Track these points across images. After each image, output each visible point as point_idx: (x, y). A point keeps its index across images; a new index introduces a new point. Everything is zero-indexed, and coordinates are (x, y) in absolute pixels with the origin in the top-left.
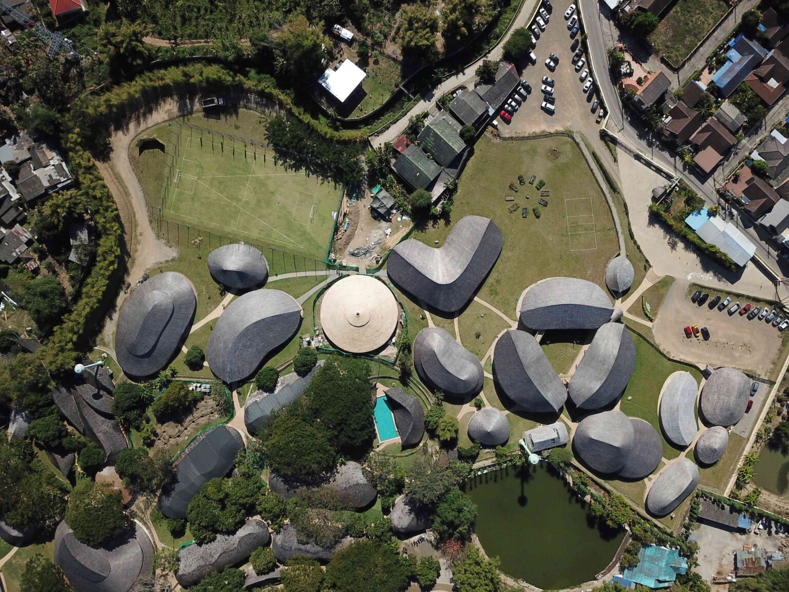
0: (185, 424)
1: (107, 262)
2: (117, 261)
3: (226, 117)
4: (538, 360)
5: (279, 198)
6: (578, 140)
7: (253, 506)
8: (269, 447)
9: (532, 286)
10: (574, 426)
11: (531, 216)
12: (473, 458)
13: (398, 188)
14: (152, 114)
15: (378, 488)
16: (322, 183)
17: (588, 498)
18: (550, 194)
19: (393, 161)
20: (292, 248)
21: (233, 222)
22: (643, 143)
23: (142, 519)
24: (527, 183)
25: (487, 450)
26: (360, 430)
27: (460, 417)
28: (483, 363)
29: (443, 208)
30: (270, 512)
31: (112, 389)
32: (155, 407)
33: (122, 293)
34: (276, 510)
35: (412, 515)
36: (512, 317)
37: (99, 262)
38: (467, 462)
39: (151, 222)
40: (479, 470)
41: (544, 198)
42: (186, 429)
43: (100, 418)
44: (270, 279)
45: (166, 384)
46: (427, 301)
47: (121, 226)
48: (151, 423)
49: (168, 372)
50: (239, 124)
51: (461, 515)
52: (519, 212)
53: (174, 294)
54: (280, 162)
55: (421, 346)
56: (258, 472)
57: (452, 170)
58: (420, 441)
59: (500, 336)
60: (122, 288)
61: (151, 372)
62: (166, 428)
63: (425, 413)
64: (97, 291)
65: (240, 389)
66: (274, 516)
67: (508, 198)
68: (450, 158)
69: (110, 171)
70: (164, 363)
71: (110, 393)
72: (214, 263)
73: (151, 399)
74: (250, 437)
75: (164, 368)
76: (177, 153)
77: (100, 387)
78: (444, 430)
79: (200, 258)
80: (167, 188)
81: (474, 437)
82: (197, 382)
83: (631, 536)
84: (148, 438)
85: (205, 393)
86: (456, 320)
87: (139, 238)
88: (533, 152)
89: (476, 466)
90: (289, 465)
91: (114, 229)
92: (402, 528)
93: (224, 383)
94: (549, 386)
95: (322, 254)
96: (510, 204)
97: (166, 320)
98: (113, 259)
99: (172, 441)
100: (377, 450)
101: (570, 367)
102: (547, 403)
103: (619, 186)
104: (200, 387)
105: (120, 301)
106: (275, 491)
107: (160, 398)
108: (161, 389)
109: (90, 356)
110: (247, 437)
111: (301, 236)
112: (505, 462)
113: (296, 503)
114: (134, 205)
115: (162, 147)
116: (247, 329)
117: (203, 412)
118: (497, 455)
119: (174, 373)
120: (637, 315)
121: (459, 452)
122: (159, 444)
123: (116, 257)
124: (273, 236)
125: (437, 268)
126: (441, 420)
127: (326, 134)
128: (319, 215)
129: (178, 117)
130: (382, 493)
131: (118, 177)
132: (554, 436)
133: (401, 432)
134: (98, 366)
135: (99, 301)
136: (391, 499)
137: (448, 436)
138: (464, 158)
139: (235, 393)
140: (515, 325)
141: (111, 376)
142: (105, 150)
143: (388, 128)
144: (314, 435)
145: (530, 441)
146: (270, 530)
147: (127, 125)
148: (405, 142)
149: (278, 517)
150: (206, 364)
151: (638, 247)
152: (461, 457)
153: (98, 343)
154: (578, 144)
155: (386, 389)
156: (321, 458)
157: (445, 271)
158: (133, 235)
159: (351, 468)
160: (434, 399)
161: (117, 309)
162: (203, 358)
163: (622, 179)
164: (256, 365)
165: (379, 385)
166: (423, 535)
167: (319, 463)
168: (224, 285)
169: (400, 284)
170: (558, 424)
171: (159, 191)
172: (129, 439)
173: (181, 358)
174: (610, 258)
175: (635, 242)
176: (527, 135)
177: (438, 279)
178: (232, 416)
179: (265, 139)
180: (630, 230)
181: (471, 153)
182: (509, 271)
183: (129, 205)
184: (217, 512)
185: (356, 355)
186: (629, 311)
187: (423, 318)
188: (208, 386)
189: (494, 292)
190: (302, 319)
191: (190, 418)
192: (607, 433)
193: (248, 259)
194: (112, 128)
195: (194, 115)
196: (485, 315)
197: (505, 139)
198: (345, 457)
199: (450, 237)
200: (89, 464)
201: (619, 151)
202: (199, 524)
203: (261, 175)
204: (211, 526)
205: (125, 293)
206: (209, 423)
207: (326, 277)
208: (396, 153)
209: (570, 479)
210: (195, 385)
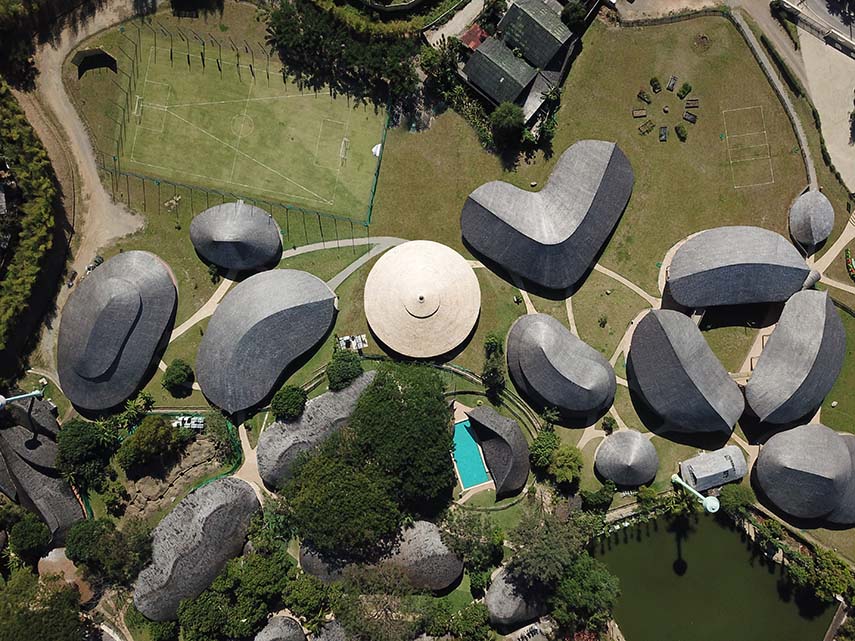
0: (169, 479)
1: (35, 239)
2: (51, 237)
3: (205, 13)
4: (700, 352)
5: (293, 131)
6: (739, 19)
7: (277, 597)
8: (297, 507)
9: (681, 243)
10: (754, 451)
11: (674, 138)
12: (605, 506)
13: (471, 106)
14: (94, 16)
15: (465, 560)
16: (356, 106)
17: (779, 556)
18: (700, 104)
19: (461, 65)
20: (314, 205)
21: (225, 171)
22: (838, 19)
23: (113, 624)
24: (664, 88)
25: (624, 494)
26: (436, 474)
27: (581, 444)
28: (612, 362)
29: (542, 131)
30: (303, 605)
31: (55, 431)
32: (121, 455)
33: (64, 288)
34: (313, 602)
35: (519, 599)
36: (652, 292)
37: (23, 239)
38: (597, 513)
39: (102, 177)
40: (615, 523)
41: (690, 111)
42: (171, 485)
43: (39, 476)
44: (286, 254)
45: (137, 419)
46: (524, 274)
47: (56, 183)
48: (118, 479)
49: (140, 402)
50: (227, 24)
51: (597, 595)
52: (655, 132)
53: (141, 283)
54: (292, 78)
55: (520, 342)
56: (283, 545)
57: (552, 74)
58: (524, 486)
59: (636, 321)
60: (63, 280)
61: (113, 403)
62: (142, 486)
63: (530, 443)
64: (23, 283)
65: (249, 422)
66: (310, 611)
67: (637, 113)
68: (549, 53)
69: (37, 104)
70: (133, 388)
71: (52, 437)
72: (200, 232)
73: (116, 444)
74: (269, 493)
75: (134, 397)
76: (135, 72)
77: (37, 429)
78: (562, 466)
79: (179, 228)
80: (124, 125)
81: (605, 474)
82: (185, 415)
83: (845, 610)
84: (115, 502)
85: (197, 430)
86: (568, 301)
87: (86, 202)
88: (671, 42)
89: (610, 517)
90: (329, 533)
91: (44, 186)
92: (505, 618)
93: (225, 413)
94: (719, 392)
95: (360, 213)
96: (641, 123)
97: (131, 323)
98: (45, 234)
99: (151, 505)
100: (460, 502)
101: (741, 363)
102: (717, 417)
103: (804, 85)
104: (189, 421)
105: (61, 300)
106: (310, 572)
107: (129, 442)
108: (130, 427)
109: (21, 384)
110: (264, 494)
111: (327, 186)
112: (654, 510)
113: (343, 590)
114: (75, 154)
115: (110, 63)
116: (255, 329)
117: (196, 460)
118: (640, 500)
119: (149, 404)
120: (840, 278)
121: (584, 499)
122: (132, 510)
123: (49, 230)
124: (287, 189)
125: (540, 221)
126: (556, 452)
127: (358, 26)
128: (354, 154)
129: (134, 17)
130: (470, 566)
131: (49, 113)
132: (728, 467)
133: (493, 472)
134: (33, 397)
135: (27, 300)
136: (485, 576)
137: (569, 476)
138: (570, 53)
139: (241, 427)
140: (657, 304)
141: (55, 412)
142: (27, 73)
143: (450, 17)
144: (366, 485)
145: (689, 476)
146: (306, 631)
147: (58, 34)
148: (479, 34)
149: (316, 611)
150: (196, 386)
151: (838, 176)
152: (586, 506)
153: (31, 362)
154: (738, 26)
155: (469, 410)
156: (377, 519)
157: (552, 226)
158: (76, 198)
159: (423, 531)
160: (542, 421)
161: (58, 312)
162: (191, 378)
163: (809, 75)
164: (271, 384)
165: (457, 405)
166: (535, 626)
167: (375, 528)
168: (217, 266)
169: (481, 250)
170: (729, 449)
171: (112, 130)
172: (87, 505)
173: (157, 379)
174: (794, 196)
175: (832, 169)
176: (660, 16)
177: (542, 237)
178: (240, 463)
179: (267, 44)
180: (824, 151)
181: (579, 48)
182: (644, 223)
183: (67, 154)
184: (223, 608)
185: (420, 360)
186: (827, 273)
187: (518, 302)
188: (201, 419)
189: (623, 256)
190: (336, 312)
191: (176, 469)
192: (809, 457)
193: (250, 224)
194: (36, 39)
195: (157, 14)
196: (612, 291)
197: (628, 24)
198: (413, 516)
199: (556, 173)
200: (26, 547)
201: (803, 33)
202: (197, 630)
203: (264, 98)
204: (215, 632)
205: (70, 287)
206: (206, 475)
207: (369, 248)
208: (465, 53)
209: (750, 530)
210: (181, 419)
